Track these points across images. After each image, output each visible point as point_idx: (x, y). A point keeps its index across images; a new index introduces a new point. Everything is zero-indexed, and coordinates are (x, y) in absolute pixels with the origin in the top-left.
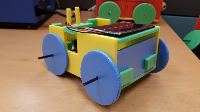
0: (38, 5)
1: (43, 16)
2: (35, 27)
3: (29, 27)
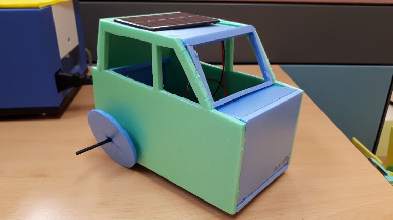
0: (60, 70)
1: (69, 91)
3: (44, 114)
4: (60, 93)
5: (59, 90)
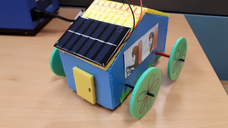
0: (35, 8)
1: (42, 20)
2: (32, 33)
3: (26, 33)
4: (35, 22)
5: (33, 20)
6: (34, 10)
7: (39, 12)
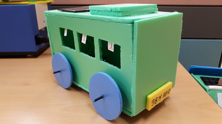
0: (38, 35)
1: (43, 45)
2: (35, 55)
3: (30, 55)
4: (38, 46)
6: (37, 36)
7: (41, 38)
